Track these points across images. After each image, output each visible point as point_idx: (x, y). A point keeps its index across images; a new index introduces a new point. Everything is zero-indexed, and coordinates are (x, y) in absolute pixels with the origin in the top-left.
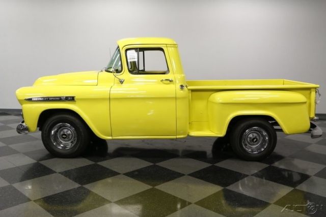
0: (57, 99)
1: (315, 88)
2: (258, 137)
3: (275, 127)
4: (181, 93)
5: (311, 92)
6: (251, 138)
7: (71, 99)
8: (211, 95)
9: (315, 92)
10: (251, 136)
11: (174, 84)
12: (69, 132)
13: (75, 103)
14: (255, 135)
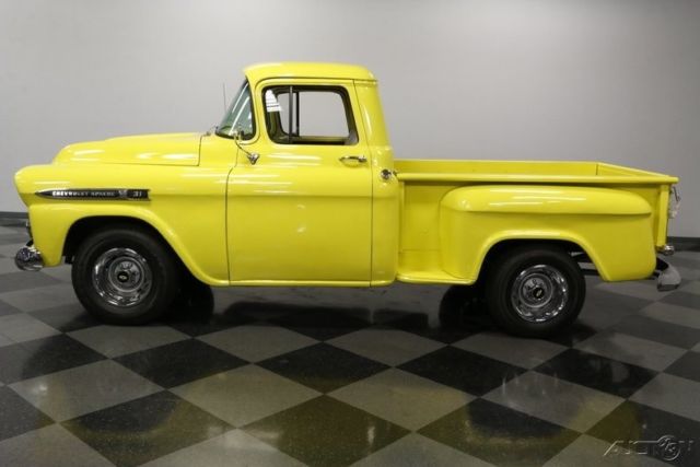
0: (108, 194)
1: (670, 184)
2: (545, 287)
3: (583, 265)
4: (383, 187)
5: (659, 193)
6: (529, 288)
7: (142, 195)
8: (446, 193)
9: (667, 193)
10: (530, 283)
11: (367, 167)
12: (134, 268)
13: (149, 205)
14: (539, 281)
